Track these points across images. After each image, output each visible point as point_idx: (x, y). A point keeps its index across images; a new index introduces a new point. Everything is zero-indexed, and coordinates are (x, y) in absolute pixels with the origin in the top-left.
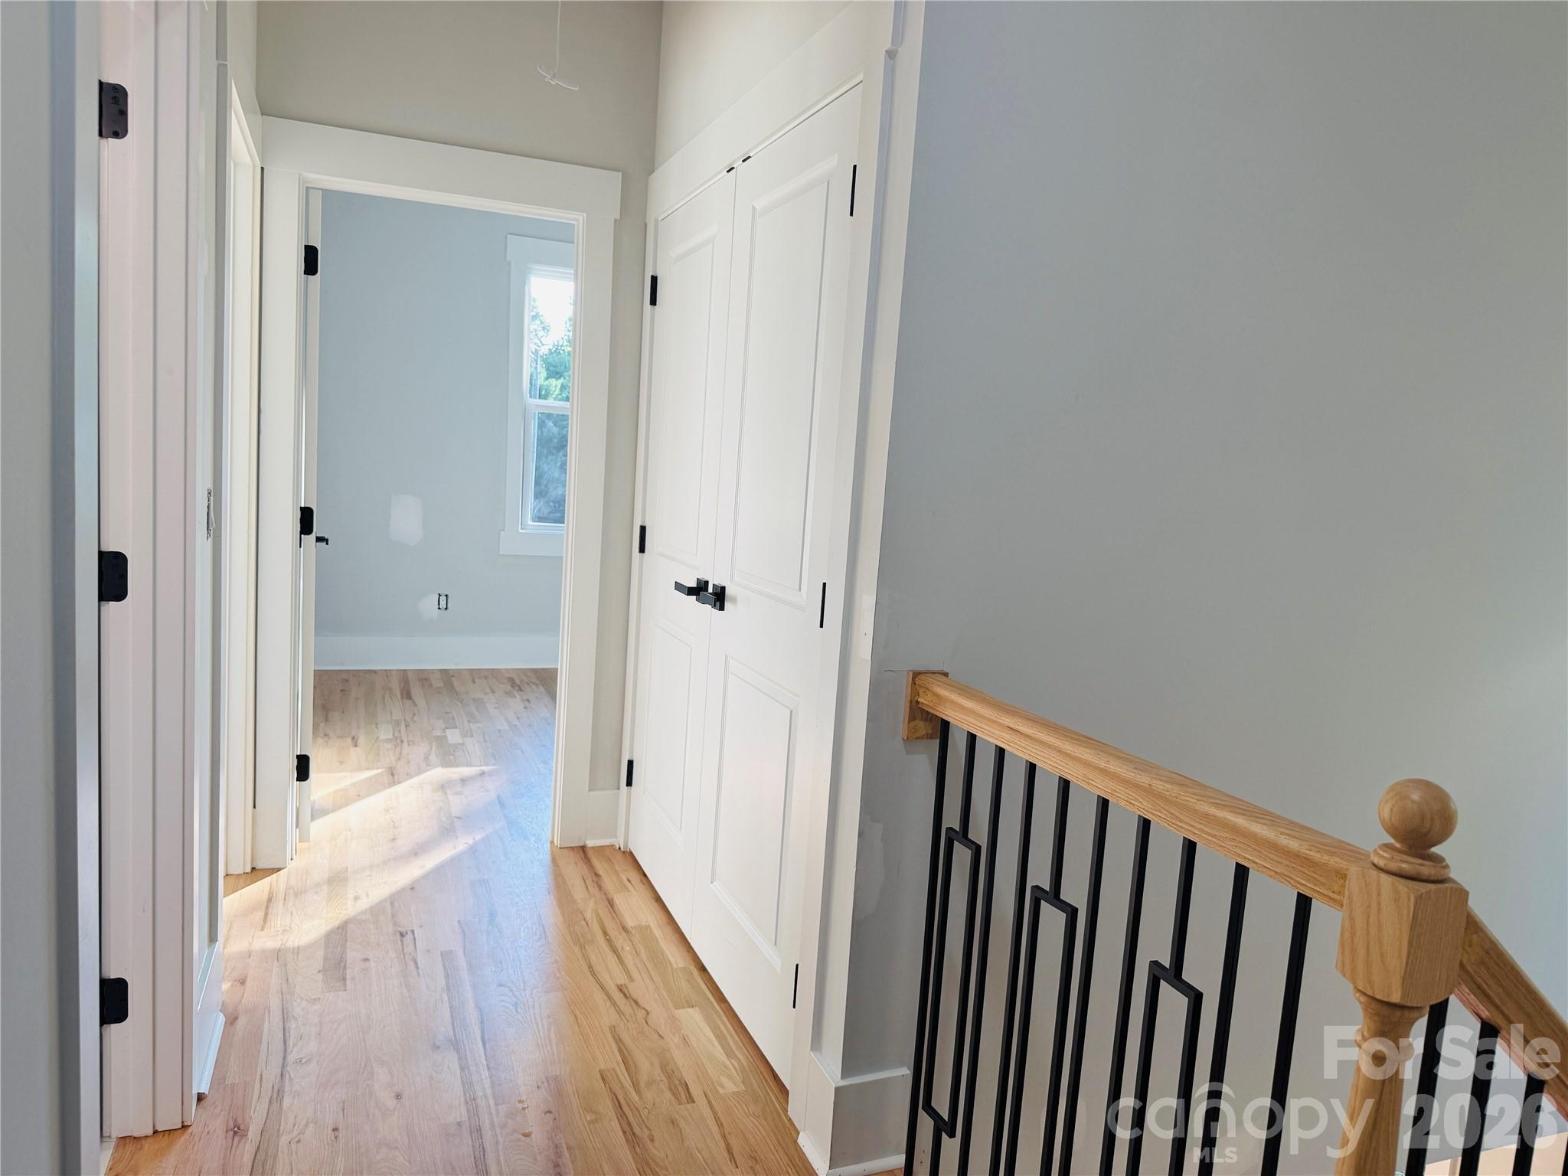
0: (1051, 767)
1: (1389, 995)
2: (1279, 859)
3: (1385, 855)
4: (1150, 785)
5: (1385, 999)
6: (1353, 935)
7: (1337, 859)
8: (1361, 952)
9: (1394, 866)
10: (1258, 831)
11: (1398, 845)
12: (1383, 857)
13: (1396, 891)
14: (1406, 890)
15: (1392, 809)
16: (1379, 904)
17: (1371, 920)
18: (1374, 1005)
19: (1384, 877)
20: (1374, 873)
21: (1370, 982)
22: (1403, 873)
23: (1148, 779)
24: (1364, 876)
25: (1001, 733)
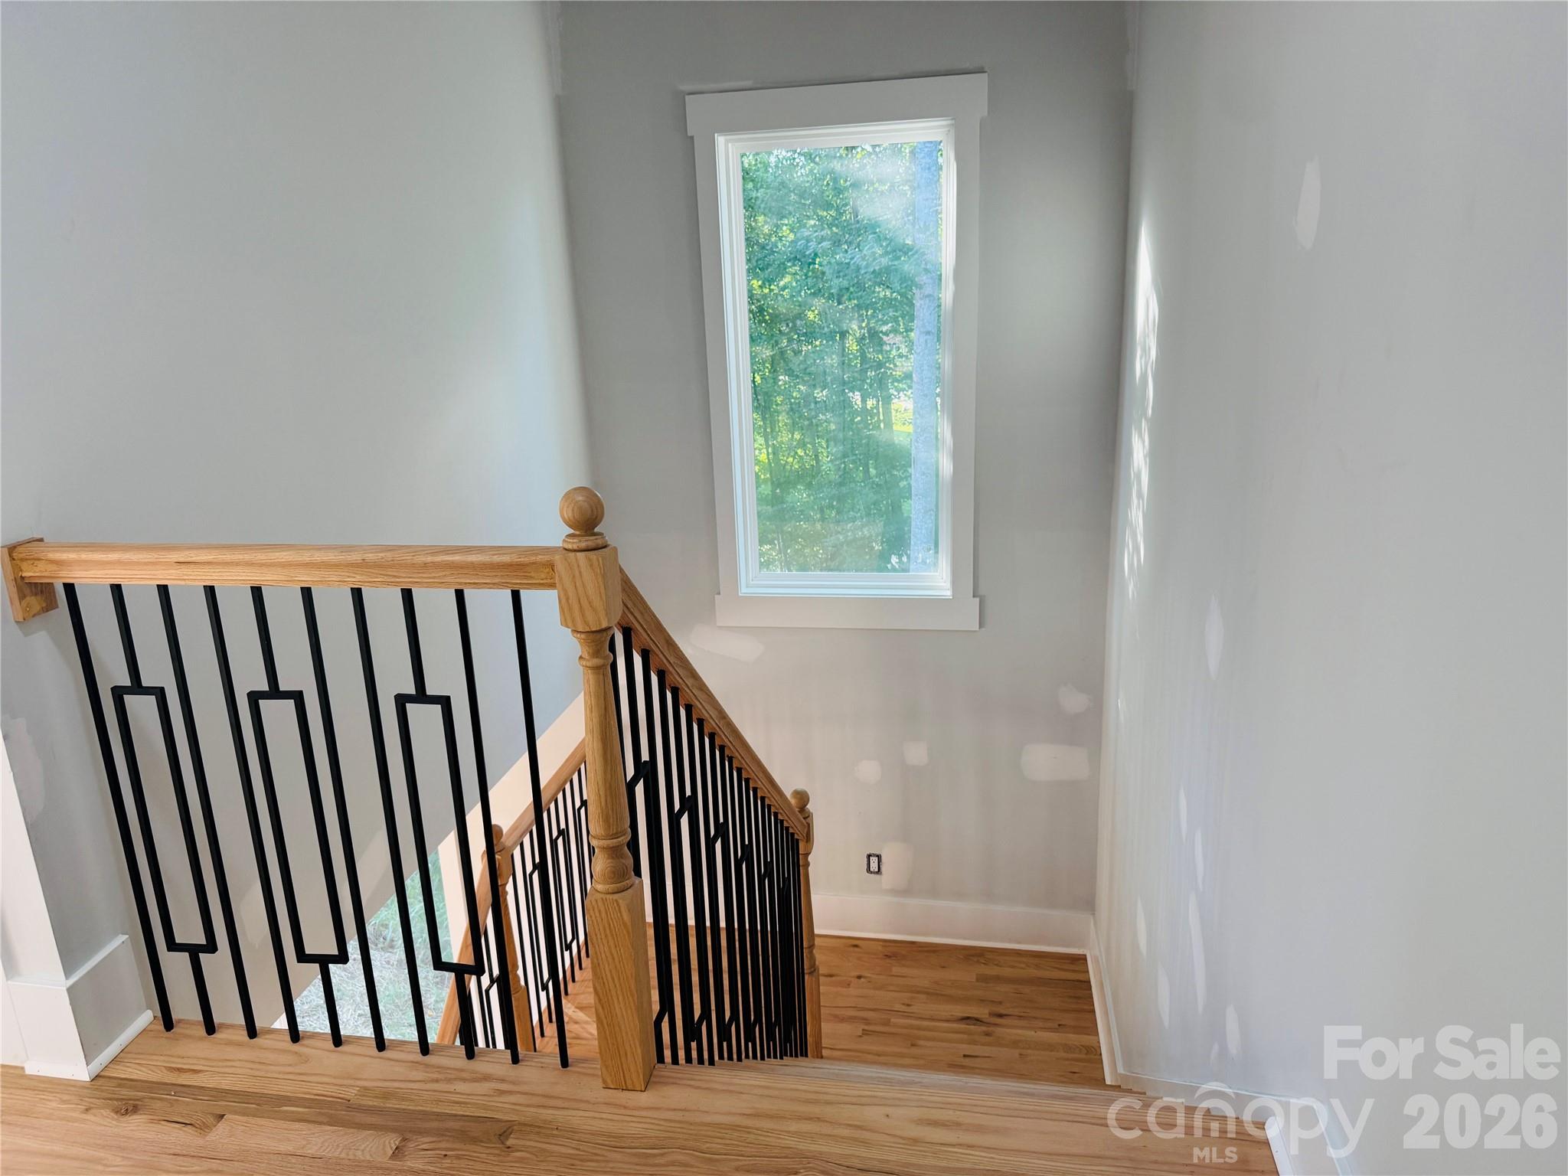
0: (242, 582)
1: (600, 624)
2: (494, 574)
3: (575, 541)
4: (363, 560)
5: (598, 629)
6: (568, 599)
7: (540, 557)
8: (576, 607)
9: (583, 545)
10: (474, 560)
11: (578, 533)
12: (573, 543)
13: (590, 560)
14: (595, 557)
15: (573, 510)
16: (580, 572)
17: (578, 584)
18: (592, 636)
19: (578, 554)
20: (572, 555)
21: (586, 623)
22: (590, 548)
23: (360, 555)
24: (566, 559)
25: (167, 572)
